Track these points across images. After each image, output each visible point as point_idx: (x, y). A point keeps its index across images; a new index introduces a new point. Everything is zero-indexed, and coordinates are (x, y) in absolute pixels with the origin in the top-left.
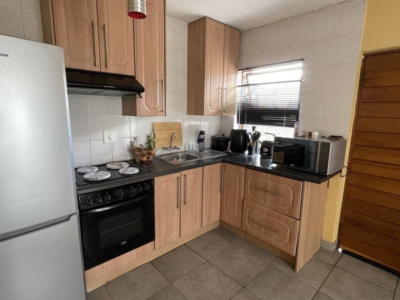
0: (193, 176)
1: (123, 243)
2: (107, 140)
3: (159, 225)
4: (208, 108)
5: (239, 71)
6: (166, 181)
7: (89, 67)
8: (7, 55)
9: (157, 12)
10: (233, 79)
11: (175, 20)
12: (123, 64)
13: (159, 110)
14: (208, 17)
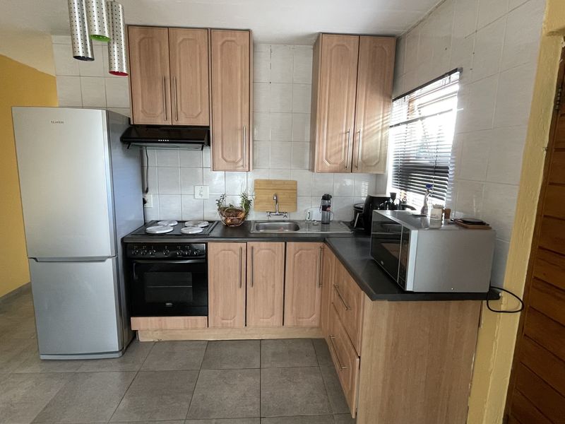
0: (267, 251)
1: (168, 304)
2: (197, 196)
3: (214, 301)
4: (323, 162)
5: (394, 103)
6: (224, 250)
7: (160, 122)
8: (62, 122)
9: (239, 47)
10: (379, 115)
11: (292, 46)
12: (196, 115)
13: (241, 163)
14: (323, 33)
